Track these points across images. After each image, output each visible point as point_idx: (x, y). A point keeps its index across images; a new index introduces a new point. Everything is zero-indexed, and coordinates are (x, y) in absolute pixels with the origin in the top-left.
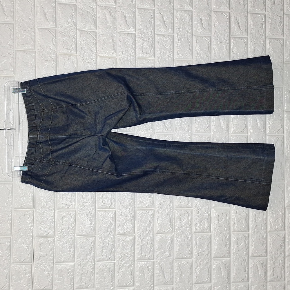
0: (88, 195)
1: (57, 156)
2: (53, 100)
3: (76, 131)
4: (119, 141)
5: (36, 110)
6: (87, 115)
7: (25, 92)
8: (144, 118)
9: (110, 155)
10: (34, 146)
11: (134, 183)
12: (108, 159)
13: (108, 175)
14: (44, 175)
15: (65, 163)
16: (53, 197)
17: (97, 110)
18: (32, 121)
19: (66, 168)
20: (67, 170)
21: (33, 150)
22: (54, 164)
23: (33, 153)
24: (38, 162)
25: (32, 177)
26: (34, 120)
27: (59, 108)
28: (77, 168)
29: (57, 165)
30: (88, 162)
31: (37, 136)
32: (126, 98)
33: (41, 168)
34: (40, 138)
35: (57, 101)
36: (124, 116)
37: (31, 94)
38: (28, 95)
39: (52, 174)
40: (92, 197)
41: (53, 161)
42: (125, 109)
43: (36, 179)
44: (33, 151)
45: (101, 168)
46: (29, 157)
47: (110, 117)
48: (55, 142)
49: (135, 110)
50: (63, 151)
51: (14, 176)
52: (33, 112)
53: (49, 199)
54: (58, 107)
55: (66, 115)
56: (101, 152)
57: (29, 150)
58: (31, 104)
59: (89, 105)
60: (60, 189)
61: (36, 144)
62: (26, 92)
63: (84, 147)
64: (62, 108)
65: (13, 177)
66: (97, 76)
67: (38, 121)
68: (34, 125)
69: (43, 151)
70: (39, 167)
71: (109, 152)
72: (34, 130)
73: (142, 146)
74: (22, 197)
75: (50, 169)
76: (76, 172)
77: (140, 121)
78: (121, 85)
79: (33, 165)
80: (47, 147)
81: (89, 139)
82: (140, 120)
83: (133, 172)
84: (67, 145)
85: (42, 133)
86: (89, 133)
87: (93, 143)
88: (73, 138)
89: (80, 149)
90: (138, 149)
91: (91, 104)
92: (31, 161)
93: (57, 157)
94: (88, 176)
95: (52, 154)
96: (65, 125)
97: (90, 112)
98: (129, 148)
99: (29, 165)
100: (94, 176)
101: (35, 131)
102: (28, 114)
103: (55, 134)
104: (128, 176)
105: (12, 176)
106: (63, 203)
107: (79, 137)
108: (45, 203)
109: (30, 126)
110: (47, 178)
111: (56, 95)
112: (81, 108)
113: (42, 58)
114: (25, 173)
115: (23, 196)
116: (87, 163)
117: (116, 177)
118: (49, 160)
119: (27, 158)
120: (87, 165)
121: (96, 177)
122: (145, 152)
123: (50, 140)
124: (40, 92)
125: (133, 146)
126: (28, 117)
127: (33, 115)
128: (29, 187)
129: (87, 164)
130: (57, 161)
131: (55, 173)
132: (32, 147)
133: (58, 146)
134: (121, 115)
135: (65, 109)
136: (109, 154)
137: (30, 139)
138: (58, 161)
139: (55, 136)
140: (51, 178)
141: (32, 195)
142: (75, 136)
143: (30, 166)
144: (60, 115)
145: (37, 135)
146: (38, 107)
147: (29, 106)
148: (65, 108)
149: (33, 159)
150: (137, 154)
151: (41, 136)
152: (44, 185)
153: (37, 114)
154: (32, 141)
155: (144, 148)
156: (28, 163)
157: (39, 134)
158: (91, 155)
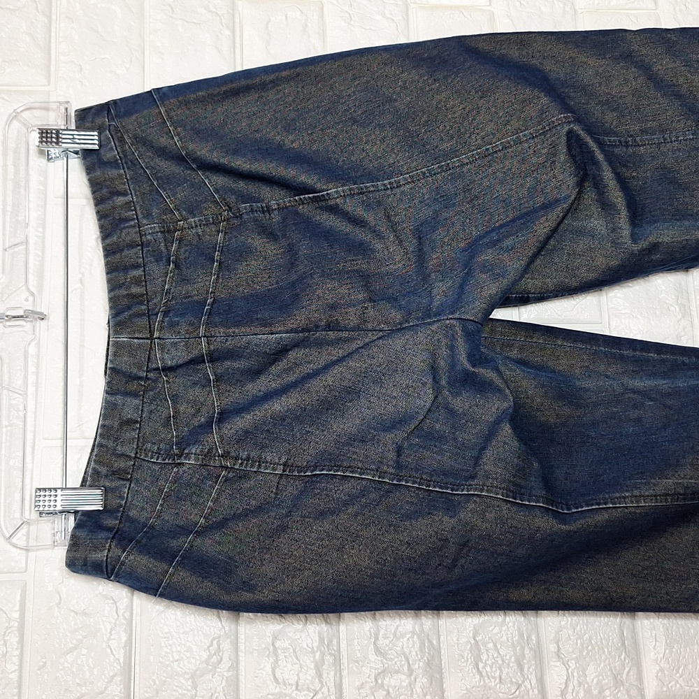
0: (403, 636)
1: (246, 432)
2: (221, 180)
3: (333, 307)
4: (536, 359)
5: (145, 221)
6: (379, 236)
7: (96, 147)
8: (651, 239)
9: (511, 410)
10: (133, 386)
11: (634, 557)
12: (507, 429)
13: (515, 508)
14: (185, 530)
15: (285, 465)
16: (226, 646)
17: (426, 213)
18: (126, 269)
19: (291, 489)
20: (297, 498)
21: (130, 407)
22: (231, 475)
23: (130, 422)
24: (156, 468)
25: (122, 538)
26: (137, 267)
27: (252, 211)
28: (347, 486)
29: (244, 476)
30: (399, 450)
31: (151, 338)
32: (563, 148)
33: (168, 495)
34: (162, 349)
35: (241, 185)
36: (552, 242)
37: (124, 152)
38: (108, 156)
39: (222, 524)
40: (422, 644)
41: (225, 455)
42: (557, 201)
43: (144, 549)
44: (129, 413)
45: (473, 477)
46: (111, 444)
47: (495, 236)
48: (236, 365)
49: (606, 206)
50: (277, 406)
51: (32, 543)
52: (130, 234)
53: (210, 656)
54: (245, 208)
55: (284, 242)
56: (461, 403)
57: (109, 409)
58: (124, 194)
59: (389, 192)
60: (266, 596)
61: (147, 378)
62: (100, 146)
63: (378, 381)
64: (263, 212)
65: (27, 550)
66: (423, 60)
67: (155, 269)
68: (136, 290)
69: (176, 412)
70: (161, 491)
71: (505, 398)
72: (134, 310)
73: (653, 375)
74: (70, 651)
75: (216, 501)
76: (345, 504)
77: (632, 254)
78: (536, 92)
79: (130, 480)
80: (196, 393)
81: (398, 342)
82: (636, 248)
83: (636, 492)
84: (292, 378)
85: (172, 325)
86: (397, 316)
87: (419, 360)
88: (320, 344)
89: (358, 394)
90: (635, 393)
91: (398, 191)
92: (121, 464)
93: (245, 436)
94: (408, 517)
95: (220, 421)
96: (281, 288)
97: (393, 227)
98: (586, 390)
99: (107, 484)
100: (438, 516)
101: (140, 315)
102: (108, 241)
103: (238, 324)
104: (615, 513)
105: (22, 543)
106: (278, 675)
107: (347, 340)
108: (190, 683)
109: (117, 292)
110: (199, 541)
111: (236, 152)
112: (350, 206)
113: (173, 12)
114: (87, 522)
115: (75, 648)
116: (399, 455)
117: (555, 518)
118: (209, 454)
119: (101, 445)
120: (399, 466)
121: (448, 522)
122: (669, 402)
123: (214, 357)
124: (164, 141)
125: (607, 377)
126: (109, 252)
127: (131, 245)
128: (105, 597)
129: (397, 462)
130: (248, 459)
131: (236, 517)
132: (126, 394)
133: (250, 386)
134: (542, 227)
135: (276, 217)
136: (506, 405)
137: (115, 350)
138: (253, 454)
139: (234, 335)
140: (219, 543)
141: (124, 639)
142: (332, 335)
143: (117, 488)
144: (257, 242)
145: (152, 333)
146: (155, 211)
147: (113, 208)
148: (276, 212)
149: (130, 450)
150: (634, 414)
151: (171, 338)
152: (183, 577)
153: (149, 237)
154: (125, 362)
155: (663, 384)
156: (104, 470)
157: (161, 329)
158: (412, 418)
